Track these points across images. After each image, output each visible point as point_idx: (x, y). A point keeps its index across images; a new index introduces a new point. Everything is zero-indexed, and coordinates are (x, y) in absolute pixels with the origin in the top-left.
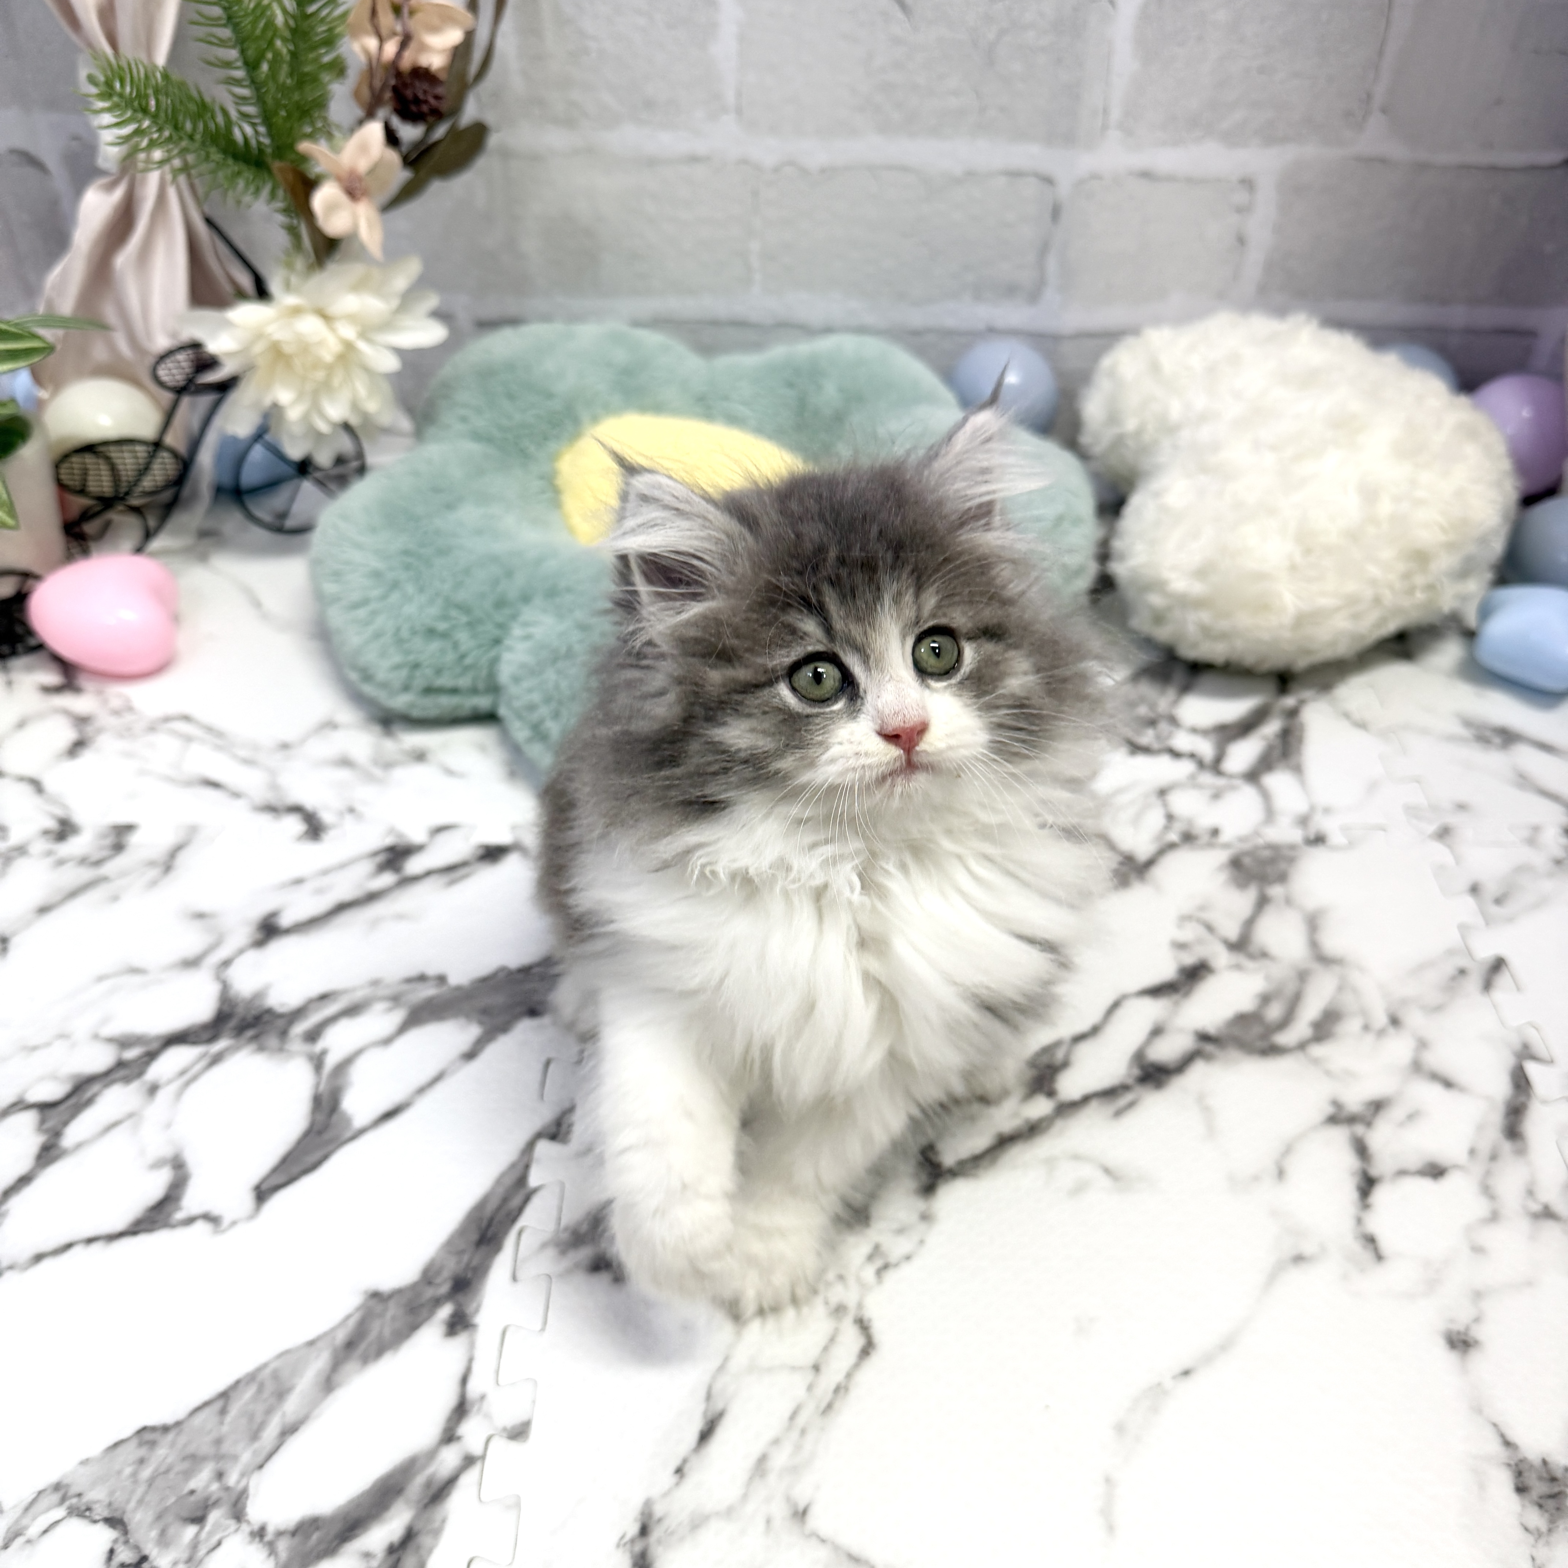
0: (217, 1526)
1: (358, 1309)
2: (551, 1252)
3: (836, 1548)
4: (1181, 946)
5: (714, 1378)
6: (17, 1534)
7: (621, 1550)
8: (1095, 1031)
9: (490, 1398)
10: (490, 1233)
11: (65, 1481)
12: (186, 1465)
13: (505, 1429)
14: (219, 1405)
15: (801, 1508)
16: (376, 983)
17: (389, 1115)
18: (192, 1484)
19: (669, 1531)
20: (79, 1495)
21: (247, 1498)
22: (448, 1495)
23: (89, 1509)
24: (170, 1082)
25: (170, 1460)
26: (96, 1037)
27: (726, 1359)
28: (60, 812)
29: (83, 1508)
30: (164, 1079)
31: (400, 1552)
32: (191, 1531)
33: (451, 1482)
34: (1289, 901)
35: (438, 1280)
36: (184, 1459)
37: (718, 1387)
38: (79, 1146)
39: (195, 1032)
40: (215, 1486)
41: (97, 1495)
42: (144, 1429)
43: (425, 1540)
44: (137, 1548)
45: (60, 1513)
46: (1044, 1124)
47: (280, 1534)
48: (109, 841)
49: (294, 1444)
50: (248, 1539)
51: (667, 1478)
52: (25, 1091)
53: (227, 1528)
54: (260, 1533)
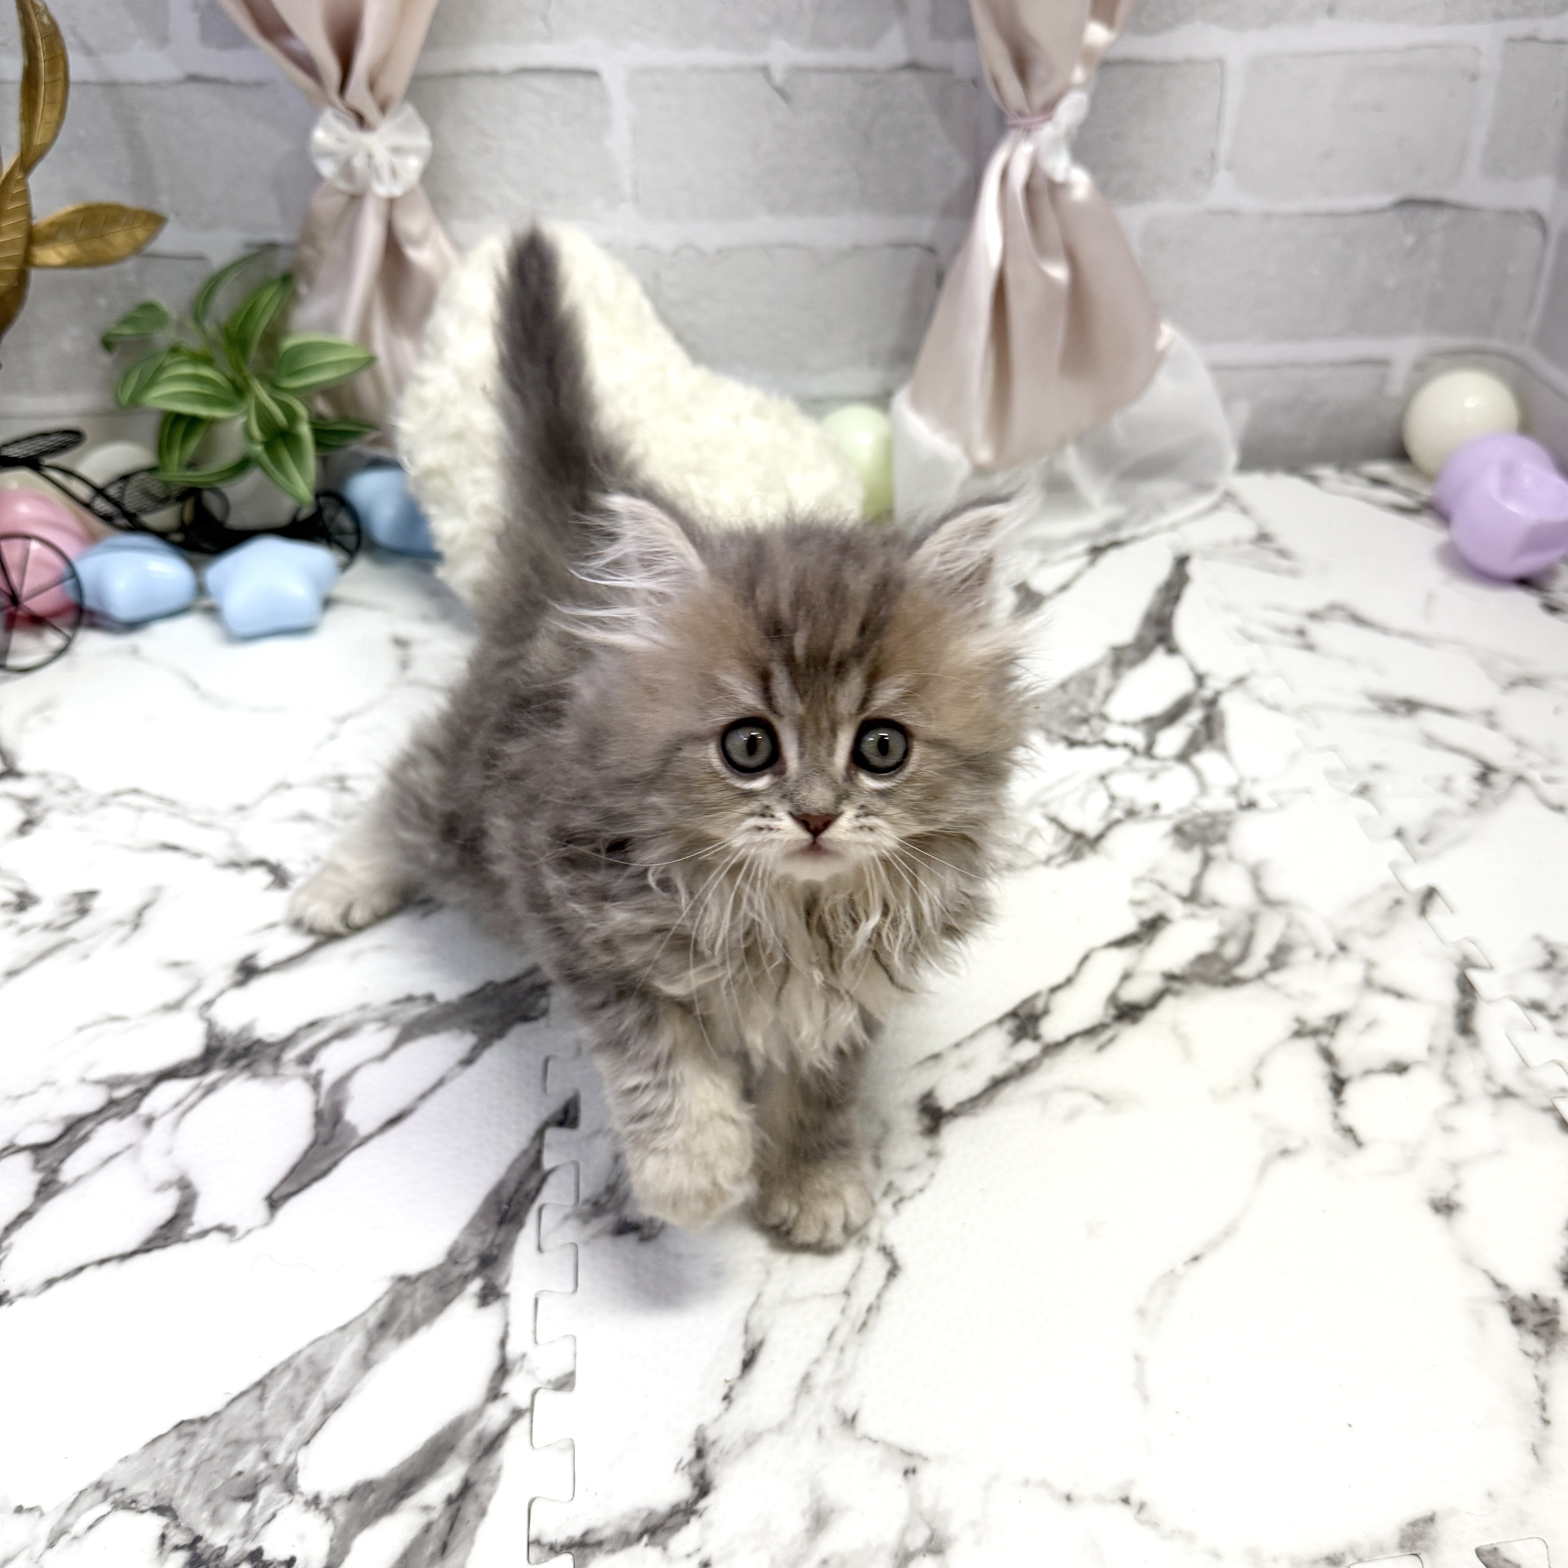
0: (269, 1502)
1: (386, 1293)
2: (573, 1223)
3: (889, 1446)
4: (1138, 903)
5: (750, 1312)
6: (63, 1532)
7: (679, 1473)
9: (531, 1356)
10: (511, 1213)
11: (106, 1479)
12: (229, 1451)
13: (549, 1382)
14: (257, 1392)
15: (849, 1416)
16: (363, 1007)
17: (394, 1121)
18: (238, 1467)
19: (725, 1451)
20: (123, 1490)
21: (297, 1472)
22: (500, 1446)
23: (134, 1501)
25: (213, 1446)
26: (83, 1080)
27: (759, 1296)
28: (18, 886)
29: (129, 1501)
30: (158, 1112)
31: (459, 1502)
32: (243, 1508)
33: (502, 1434)
34: (1231, 858)
35: (464, 1259)
36: (226, 1445)
37: (753, 1321)
38: (78, 1179)
39: (185, 1067)
40: (262, 1466)
41: (142, 1488)
42: (182, 1423)
43: (482, 1489)
44: (189, 1530)
45: (105, 1508)
46: (1034, 1064)
47: (335, 1500)
48: (73, 906)
49: (337, 1419)
50: (303, 1508)
51: (716, 1406)
52: (15, 1136)
53: (281, 1500)
54: (315, 1502)
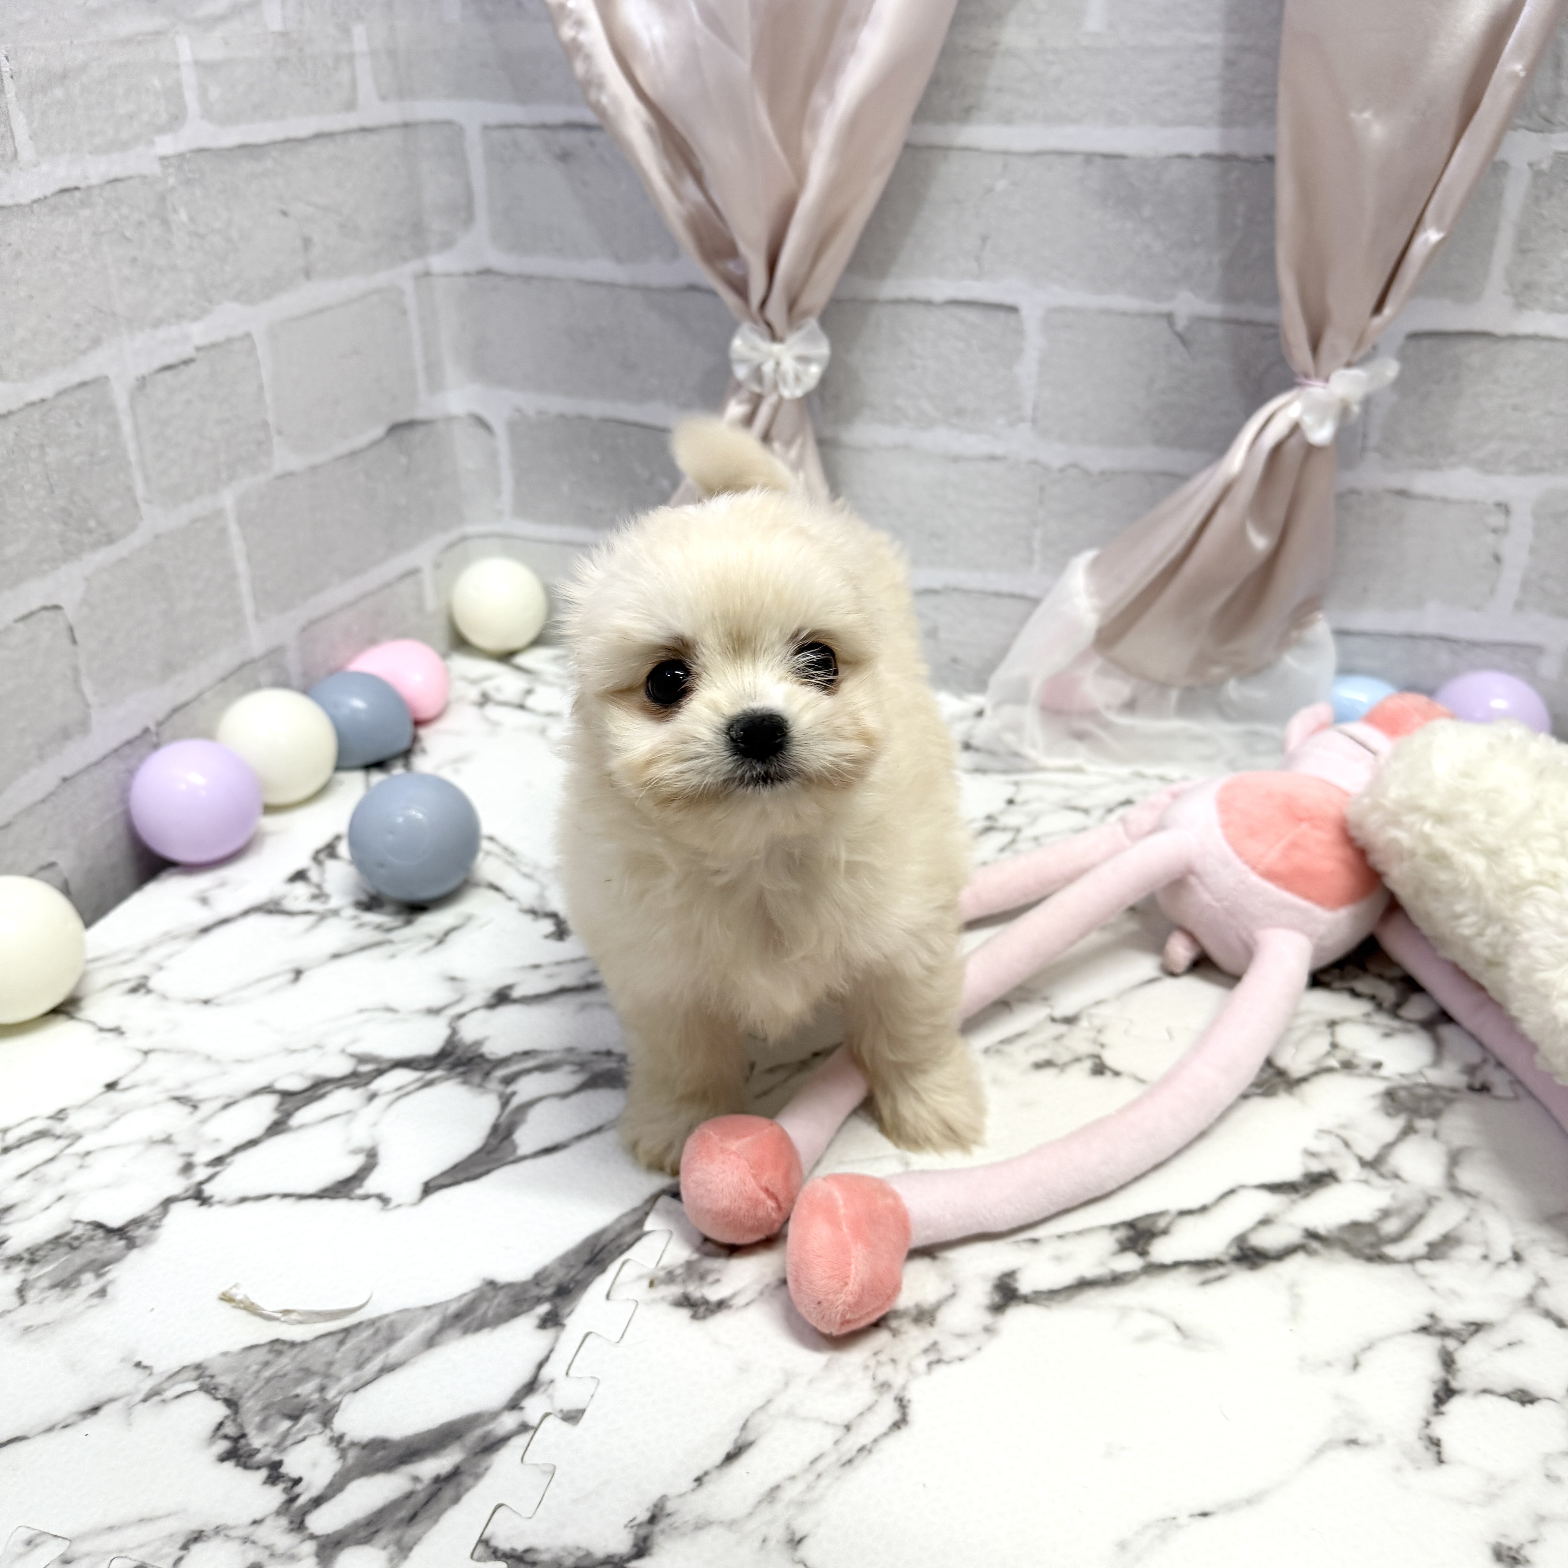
0: (307, 1426)
1: (474, 1291)
2: (643, 1284)
5: (753, 1414)
6: (157, 1393)
7: (628, 1530)
9: (558, 1384)
10: (598, 1258)
11: (205, 1364)
12: (298, 1375)
13: (561, 1411)
14: (339, 1337)
15: (797, 1537)
16: (570, 1051)
17: (548, 1151)
18: (299, 1390)
19: (674, 1525)
20: (212, 1377)
21: (337, 1411)
22: (497, 1450)
23: (215, 1389)
25: (289, 1368)
26: (343, 1051)
27: (769, 1402)
29: (212, 1387)
30: (382, 1091)
31: (444, 1483)
32: (286, 1424)
33: (504, 1440)
34: (1435, 1134)
35: (545, 1284)
36: (299, 1370)
37: (754, 1422)
38: (302, 1126)
39: (419, 1061)
40: (316, 1396)
41: (225, 1380)
42: (276, 1341)
43: (467, 1480)
44: (241, 1426)
45: (193, 1386)
46: (1128, 1278)
47: (353, 1444)
49: (388, 1382)
50: (328, 1442)
51: (686, 1483)
53: (314, 1429)
54: (337, 1440)
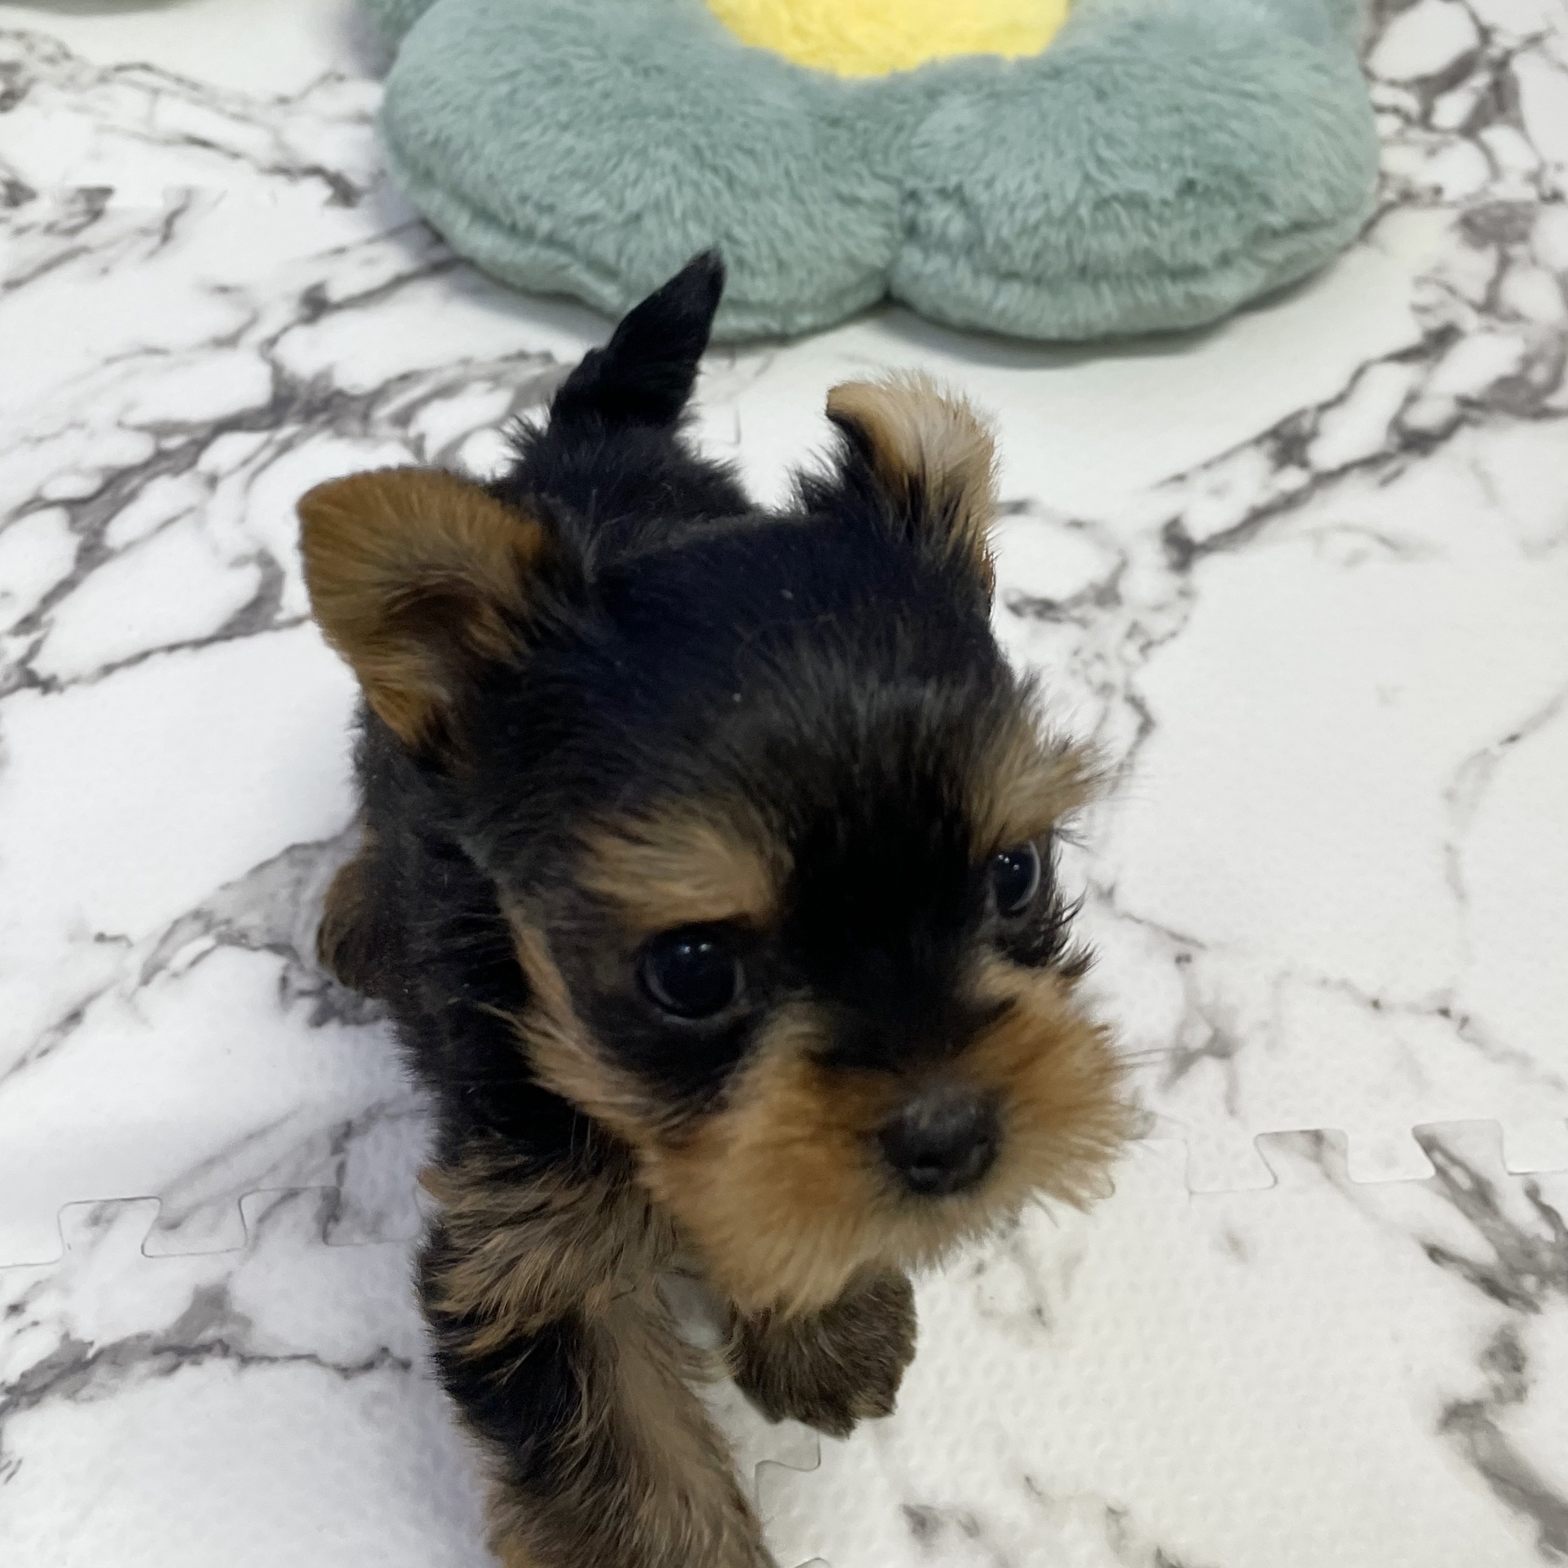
8: (1340, 399)
24: (231, 472)
